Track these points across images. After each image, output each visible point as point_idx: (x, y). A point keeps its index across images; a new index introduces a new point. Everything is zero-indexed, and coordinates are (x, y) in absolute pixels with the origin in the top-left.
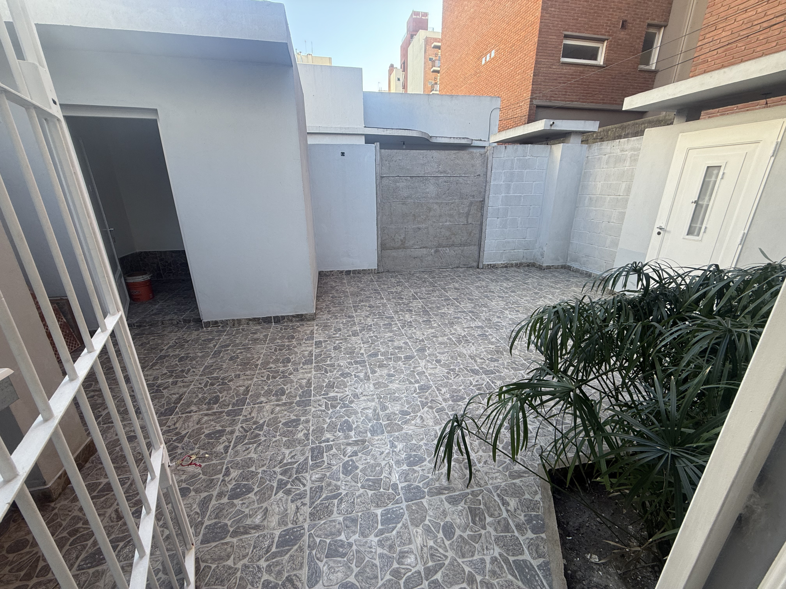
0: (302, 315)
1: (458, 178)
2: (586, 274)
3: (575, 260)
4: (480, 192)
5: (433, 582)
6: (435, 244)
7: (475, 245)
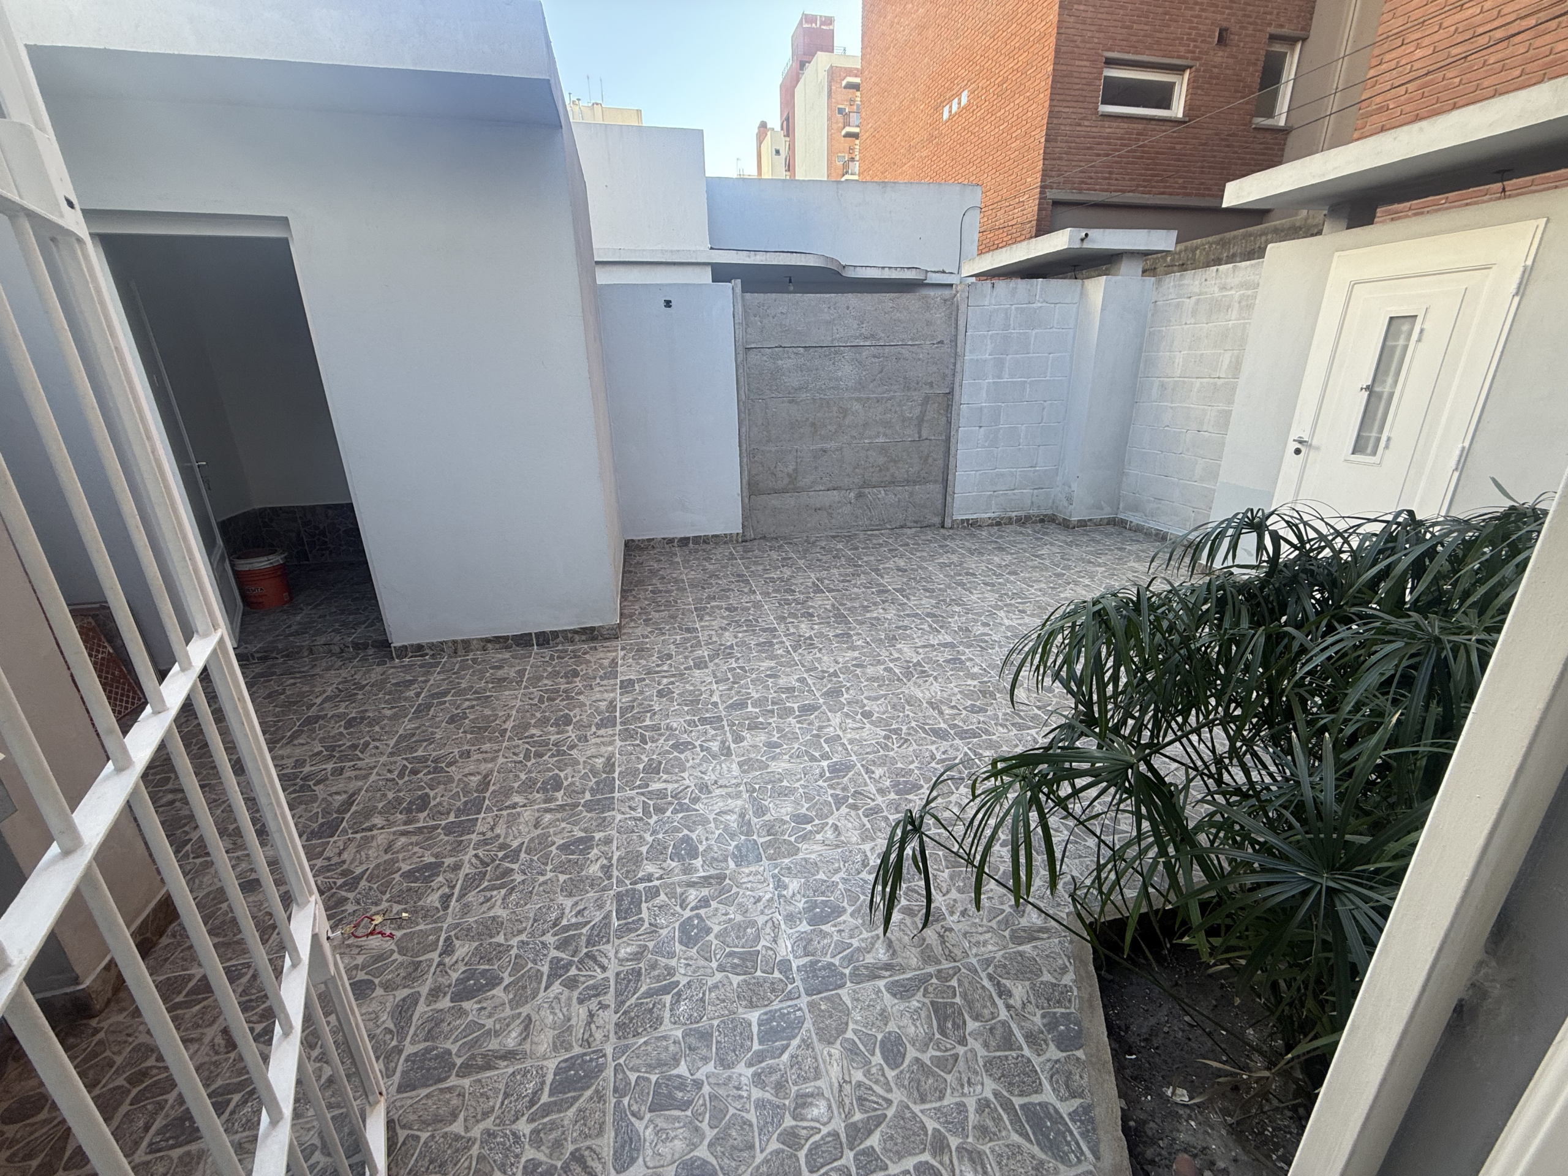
0: (592, 629)
1: (899, 349)
2: (1157, 535)
3: (1135, 508)
4: (944, 376)
5: (864, 1152)
6: (856, 481)
7: (936, 482)
